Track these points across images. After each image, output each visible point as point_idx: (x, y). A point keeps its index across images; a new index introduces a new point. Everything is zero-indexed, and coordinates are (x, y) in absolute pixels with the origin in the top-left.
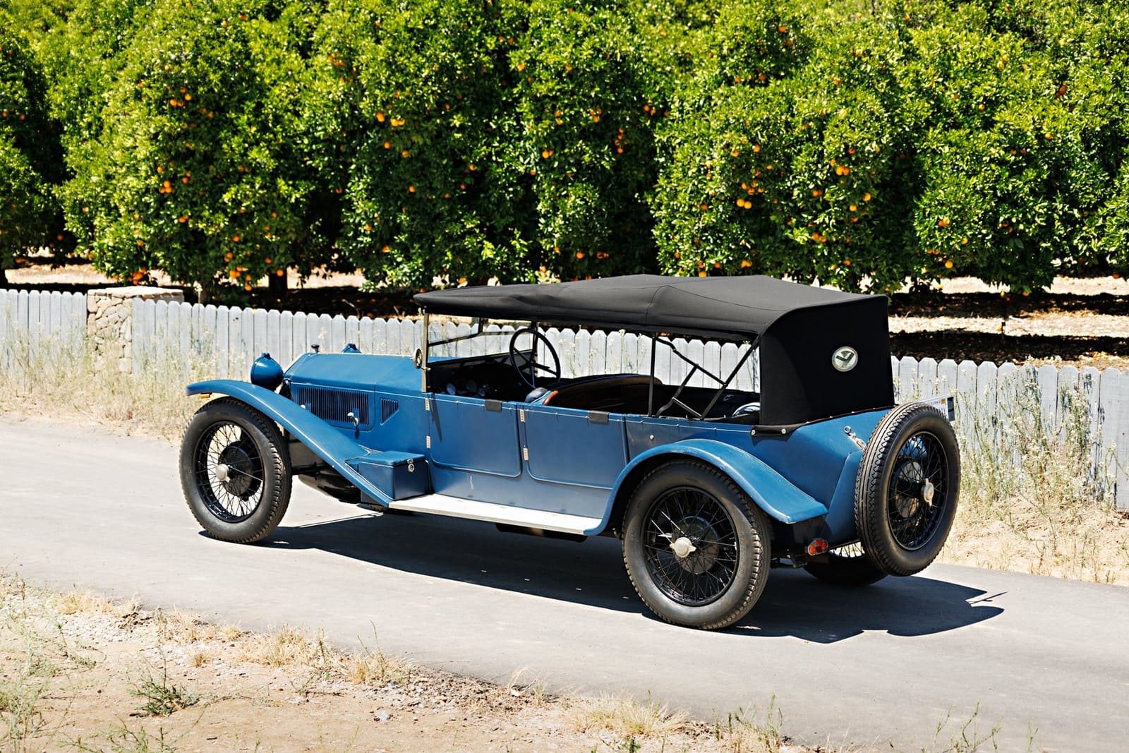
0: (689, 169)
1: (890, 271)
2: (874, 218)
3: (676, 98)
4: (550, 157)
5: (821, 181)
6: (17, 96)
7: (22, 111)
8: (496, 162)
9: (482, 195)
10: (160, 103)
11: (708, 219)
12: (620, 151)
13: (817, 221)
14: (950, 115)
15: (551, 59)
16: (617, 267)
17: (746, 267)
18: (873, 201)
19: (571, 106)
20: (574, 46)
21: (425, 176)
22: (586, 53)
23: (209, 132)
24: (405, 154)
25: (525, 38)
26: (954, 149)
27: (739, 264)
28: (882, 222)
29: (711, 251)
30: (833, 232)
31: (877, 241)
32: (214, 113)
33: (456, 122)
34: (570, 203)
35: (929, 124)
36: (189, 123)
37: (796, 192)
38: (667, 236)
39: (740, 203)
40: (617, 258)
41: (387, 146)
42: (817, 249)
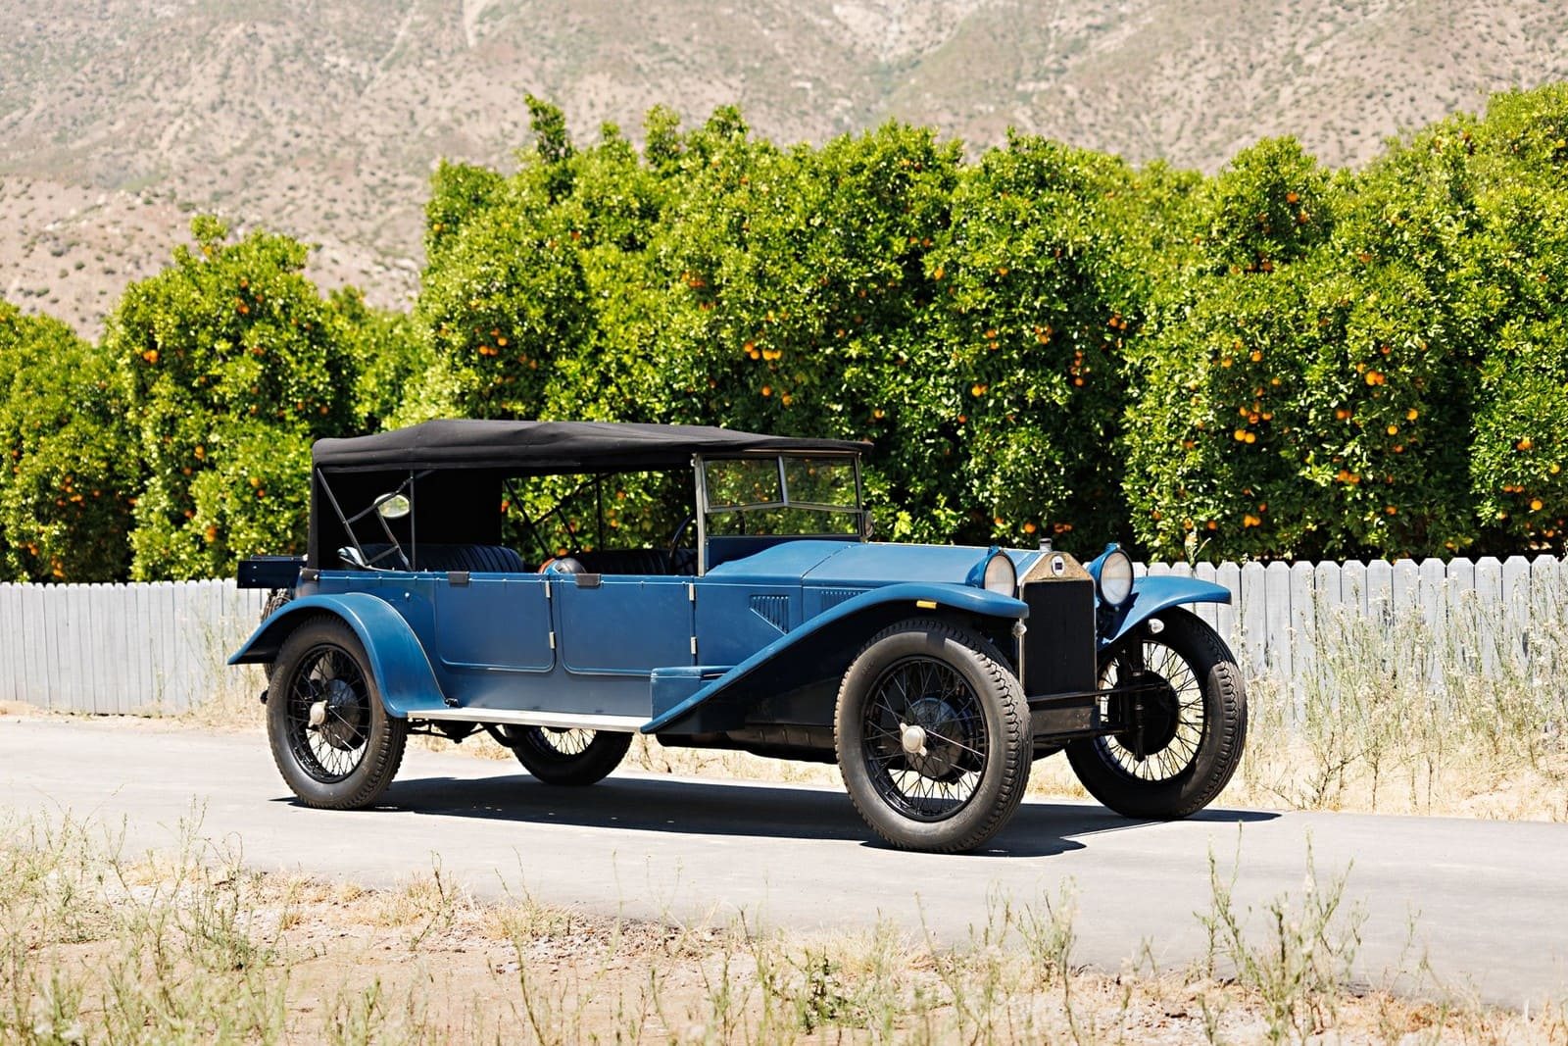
0: (1167, 393)
1: (1451, 518)
2: (1426, 447)
3: (1152, 307)
4: (982, 395)
5: (1347, 395)
6: (315, 382)
7: (323, 402)
8: (910, 405)
9: (893, 453)
10: (466, 351)
11: (1195, 458)
12: (1079, 382)
13: (1346, 452)
14: (1535, 304)
15: (980, 260)
16: (1083, 544)
17: (1251, 526)
18: (1423, 421)
19: (1010, 322)
20: (1010, 242)
21: (816, 429)
22: (1027, 248)
23: (531, 388)
24: (786, 400)
25: (943, 236)
26: (1537, 348)
27: (1241, 521)
28: (1439, 451)
29: (1202, 504)
30: (1368, 468)
31: (1432, 479)
32: (538, 362)
33: (854, 350)
34: (1010, 457)
35: (1504, 317)
36: (504, 377)
37: (1312, 413)
38: (1141, 489)
39: (1239, 436)
40: (1081, 532)
41: (766, 392)
42: (1346, 493)
